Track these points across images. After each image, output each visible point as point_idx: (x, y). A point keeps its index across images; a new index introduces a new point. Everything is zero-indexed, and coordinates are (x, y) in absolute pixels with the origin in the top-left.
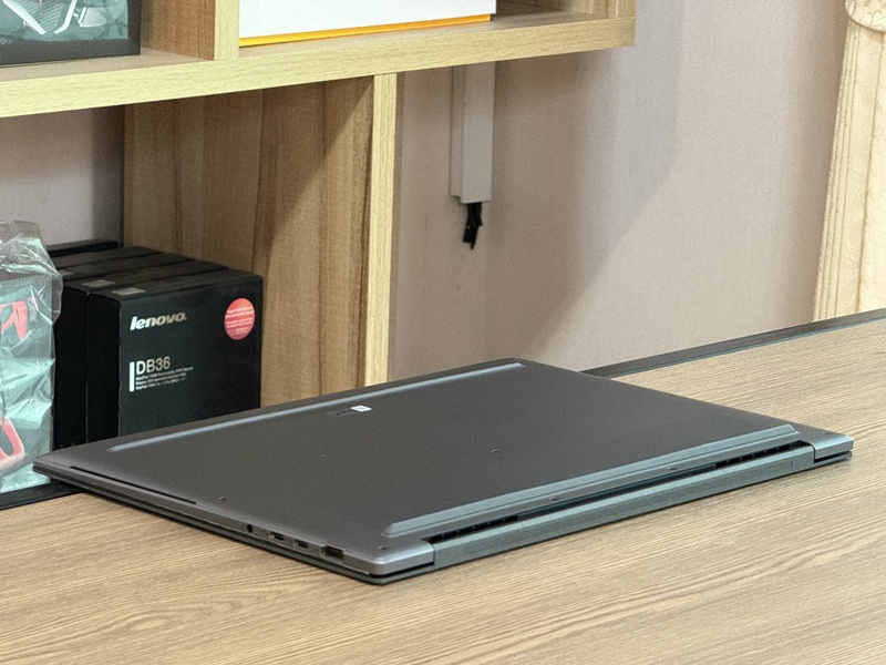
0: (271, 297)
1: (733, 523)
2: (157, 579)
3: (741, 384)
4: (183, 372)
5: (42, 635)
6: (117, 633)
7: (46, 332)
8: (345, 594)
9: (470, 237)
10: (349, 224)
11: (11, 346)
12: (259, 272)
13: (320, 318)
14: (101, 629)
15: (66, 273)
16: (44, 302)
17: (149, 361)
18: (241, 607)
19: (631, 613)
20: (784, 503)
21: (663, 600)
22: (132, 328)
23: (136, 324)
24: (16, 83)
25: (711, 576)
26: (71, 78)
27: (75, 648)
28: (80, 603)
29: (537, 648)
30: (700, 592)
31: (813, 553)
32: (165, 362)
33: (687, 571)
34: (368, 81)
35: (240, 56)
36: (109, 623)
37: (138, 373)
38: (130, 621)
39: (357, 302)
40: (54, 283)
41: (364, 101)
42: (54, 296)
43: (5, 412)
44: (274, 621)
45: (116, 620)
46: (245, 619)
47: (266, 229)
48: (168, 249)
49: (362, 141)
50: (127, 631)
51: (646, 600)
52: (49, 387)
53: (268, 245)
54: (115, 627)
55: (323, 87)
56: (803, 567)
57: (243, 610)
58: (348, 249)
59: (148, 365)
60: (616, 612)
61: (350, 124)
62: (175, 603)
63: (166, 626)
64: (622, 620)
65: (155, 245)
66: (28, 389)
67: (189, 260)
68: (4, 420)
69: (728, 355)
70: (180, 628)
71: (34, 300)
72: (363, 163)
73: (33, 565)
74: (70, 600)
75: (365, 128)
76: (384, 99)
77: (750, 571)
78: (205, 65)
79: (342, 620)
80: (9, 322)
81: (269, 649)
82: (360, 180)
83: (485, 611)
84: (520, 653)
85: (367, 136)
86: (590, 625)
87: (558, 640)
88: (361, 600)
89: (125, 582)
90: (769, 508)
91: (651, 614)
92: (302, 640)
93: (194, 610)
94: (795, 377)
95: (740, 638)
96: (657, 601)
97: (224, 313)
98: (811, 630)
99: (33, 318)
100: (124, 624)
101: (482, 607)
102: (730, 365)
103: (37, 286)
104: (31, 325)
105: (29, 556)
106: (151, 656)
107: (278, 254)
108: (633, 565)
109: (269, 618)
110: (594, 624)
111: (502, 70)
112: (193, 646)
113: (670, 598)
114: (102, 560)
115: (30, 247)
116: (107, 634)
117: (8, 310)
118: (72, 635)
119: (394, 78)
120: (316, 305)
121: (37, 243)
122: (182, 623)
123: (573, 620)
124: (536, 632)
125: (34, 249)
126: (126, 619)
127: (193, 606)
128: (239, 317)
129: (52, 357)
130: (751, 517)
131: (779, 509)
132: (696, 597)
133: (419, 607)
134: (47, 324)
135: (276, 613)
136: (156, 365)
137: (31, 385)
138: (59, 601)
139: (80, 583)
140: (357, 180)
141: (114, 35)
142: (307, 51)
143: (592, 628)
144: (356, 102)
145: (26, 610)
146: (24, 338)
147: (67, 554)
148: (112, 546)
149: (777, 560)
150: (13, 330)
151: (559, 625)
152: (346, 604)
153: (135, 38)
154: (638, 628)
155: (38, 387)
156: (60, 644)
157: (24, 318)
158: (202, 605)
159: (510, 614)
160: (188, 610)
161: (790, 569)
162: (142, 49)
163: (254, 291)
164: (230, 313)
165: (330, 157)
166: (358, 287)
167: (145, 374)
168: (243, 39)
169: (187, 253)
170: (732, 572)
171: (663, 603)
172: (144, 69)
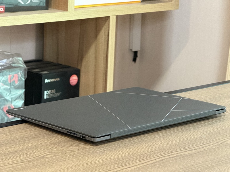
0: (82, 74)
1: (205, 132)
2: (51, 144)
3: (207, 96)
4: (59, 94)
5: (21, 158)
6: (41, 158)
7: (23, 82)
8: (101, 149)
9: (134, 60)
10: (103, 55)
11: (13, 86)
12: (79, 68)
13: (95, 80)
14: (37, 157)
15: (28, 68)
16: (22, 74)
17: (50, 91)
18: (74, 151)
19: (178, 155)
20: (219, 127)
21: (187, 151)
22: (45, 82)
23: (47, 81)
24: (16, 17)
25: (199, 145)
26: (31, 15)
27: (30, 161)
28: (31, 150)
29: (153, 163)
30: (197, 149)
31: (226, 140)
32: (54, 91)
33: (193, 144)
34: (108, 18)
35: (75, 10)
36: (39, 155)
37: (47, 94)
38: (44, 155)
39: (105, 76)
40: (25, 69)
41: (107, 23)
42: (25, 73)
43: (12, 103)
44: (82, 155)
45: (40, 154)
46: (75, 155)
47: (81, 56)
48: (55, 62)
49: (106, 34)
50: (43, 157)
51: (182, 151)
52: (23, 97)
53: (81, 61)
54: (40, 156)
55: (96, 19)
56: (224, 143)
57: (74, 152)
58: (102, 62)
59: (49, 92)
60: (174, 154)
61: (104, 29)
62: (56, 150)
63: (54, 156)
64: (175, 156)
65: (52, 61)
66: (18, 97)
67: (61, 65)
68: (11, 105)
69: (203, 89)
70: (57, 157)
71: (20, 74)
72: (107, 39)
73: (19, 140)
74: (28, 149)
75: (107, 30)
76: (113, 23)
77: (210, 144)
78: (65, 13)
79: (101, 155)
80: (13, 79)
81: (81, 163)
82: (106, 44)
83: (139, 153)
84: (148, 164)
85: (108, 32)
86: (167, 157)
87: (158, 161)
88: (106, 150)
89: (43, 145)
90: (215, 128)
91: (183, 155)
92: (90, 160)
93: (61, 152)
94: (222, 95)
95: (207, 162)
96: (185, 152)
97: (70, 78)
98: (226, 160)
99: (19, 78)
100: (43, 155)
101: (138, 153)
102: (204, 91)
103: (20, 70)
104: (19, 80)
105: (17, 138)
106: (50, 164)
107: (84, 63)
108: (179, 142)
109: (81, 155)
110: (168, 157)
111: (144, 15)
112: (61, 161)
113: (188, 151)
114: (37, 139)
115: (19, 60)
116: (38, 158)
117: (13, 77)
118: (29, 158)
119: (115, 17)
120: (94, 76)
121: (21, 59)
122: (58, 155)
123: (163, 156)
124: (153, 159)
125: (20, 60)
126: (43, 154)
127: (61, 151)
128: (74, 80)
129: (24, 89)
130: (210, 130)
131: (217, 128)
132: (195, 151)
133: (121, 152)
134: (23, 80)
135: (83, 153)
136: (52, 92)
137: (19, 96)
138: (25, 149)
139: (31, 145)
140: (105, 44)
141: (42, 5)
142: (92, 10)
143: (168, 158)
144: (105, 23)
145: (17, 152)
146: (17, 84)
147: (27, 137)
148: (40, 135)
149: (217, 141)
150: (14, 82)
151: (159, 157)
152: (102, 151)
153: (47, 6)
154: (180, 159)
155: (21, 97)
156: (26, 160)
157: (17, 78)
158: (63, 151)
159: (146, 154)
160: (60, 152)
161: (221, 144)
162: (49, 8)
163: (78, 73)
164: (71, 78)
165: (98, 37)
166: (105, 72)
167: (49, 94)
168: (75, 6)
169: (60, 63)
170: (205, 144)
171: (187, 152)
172: (49, 13)
